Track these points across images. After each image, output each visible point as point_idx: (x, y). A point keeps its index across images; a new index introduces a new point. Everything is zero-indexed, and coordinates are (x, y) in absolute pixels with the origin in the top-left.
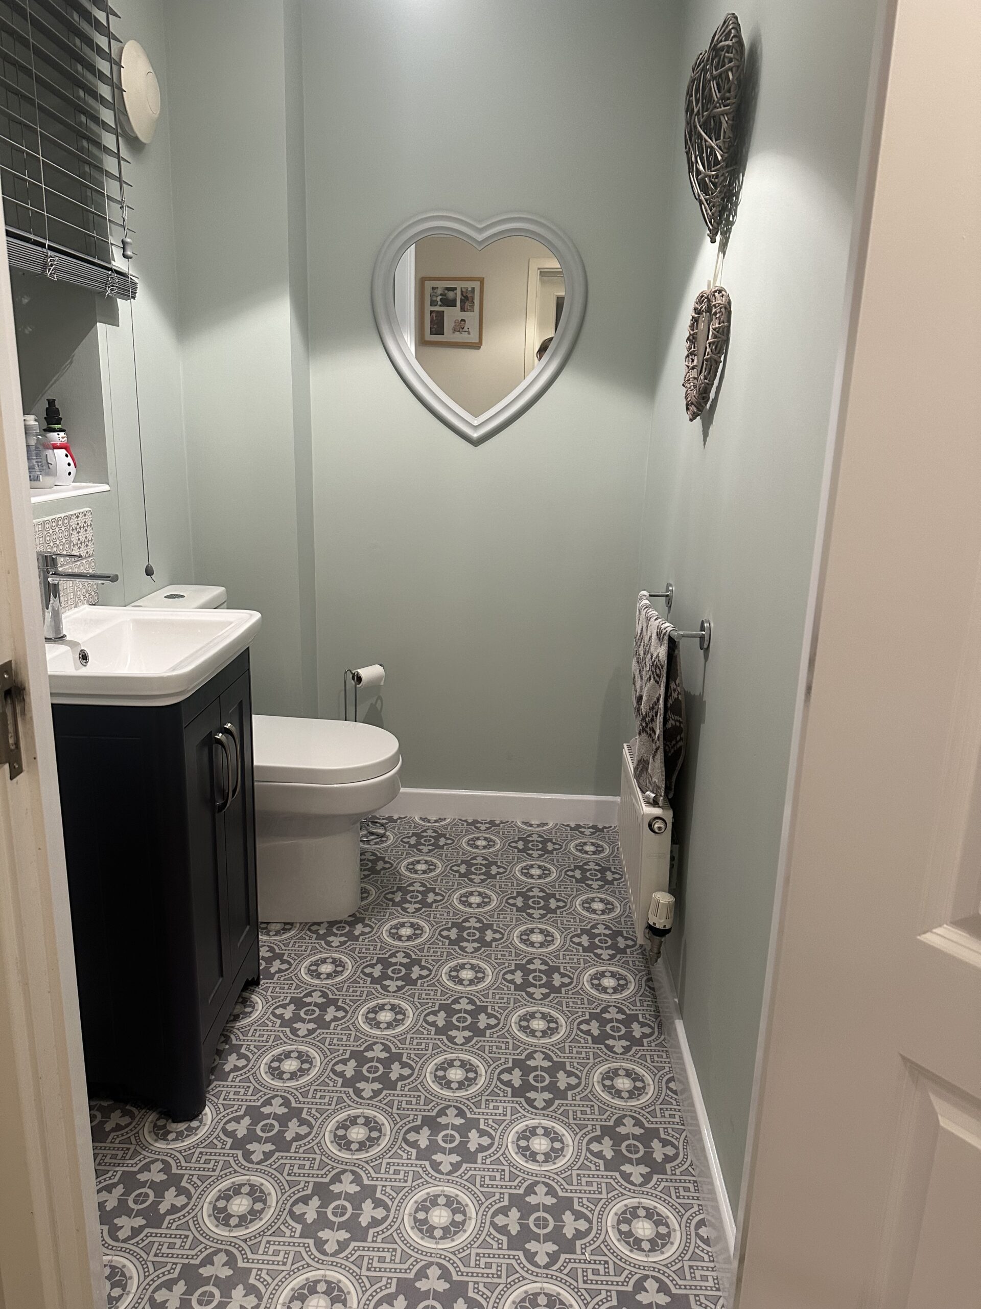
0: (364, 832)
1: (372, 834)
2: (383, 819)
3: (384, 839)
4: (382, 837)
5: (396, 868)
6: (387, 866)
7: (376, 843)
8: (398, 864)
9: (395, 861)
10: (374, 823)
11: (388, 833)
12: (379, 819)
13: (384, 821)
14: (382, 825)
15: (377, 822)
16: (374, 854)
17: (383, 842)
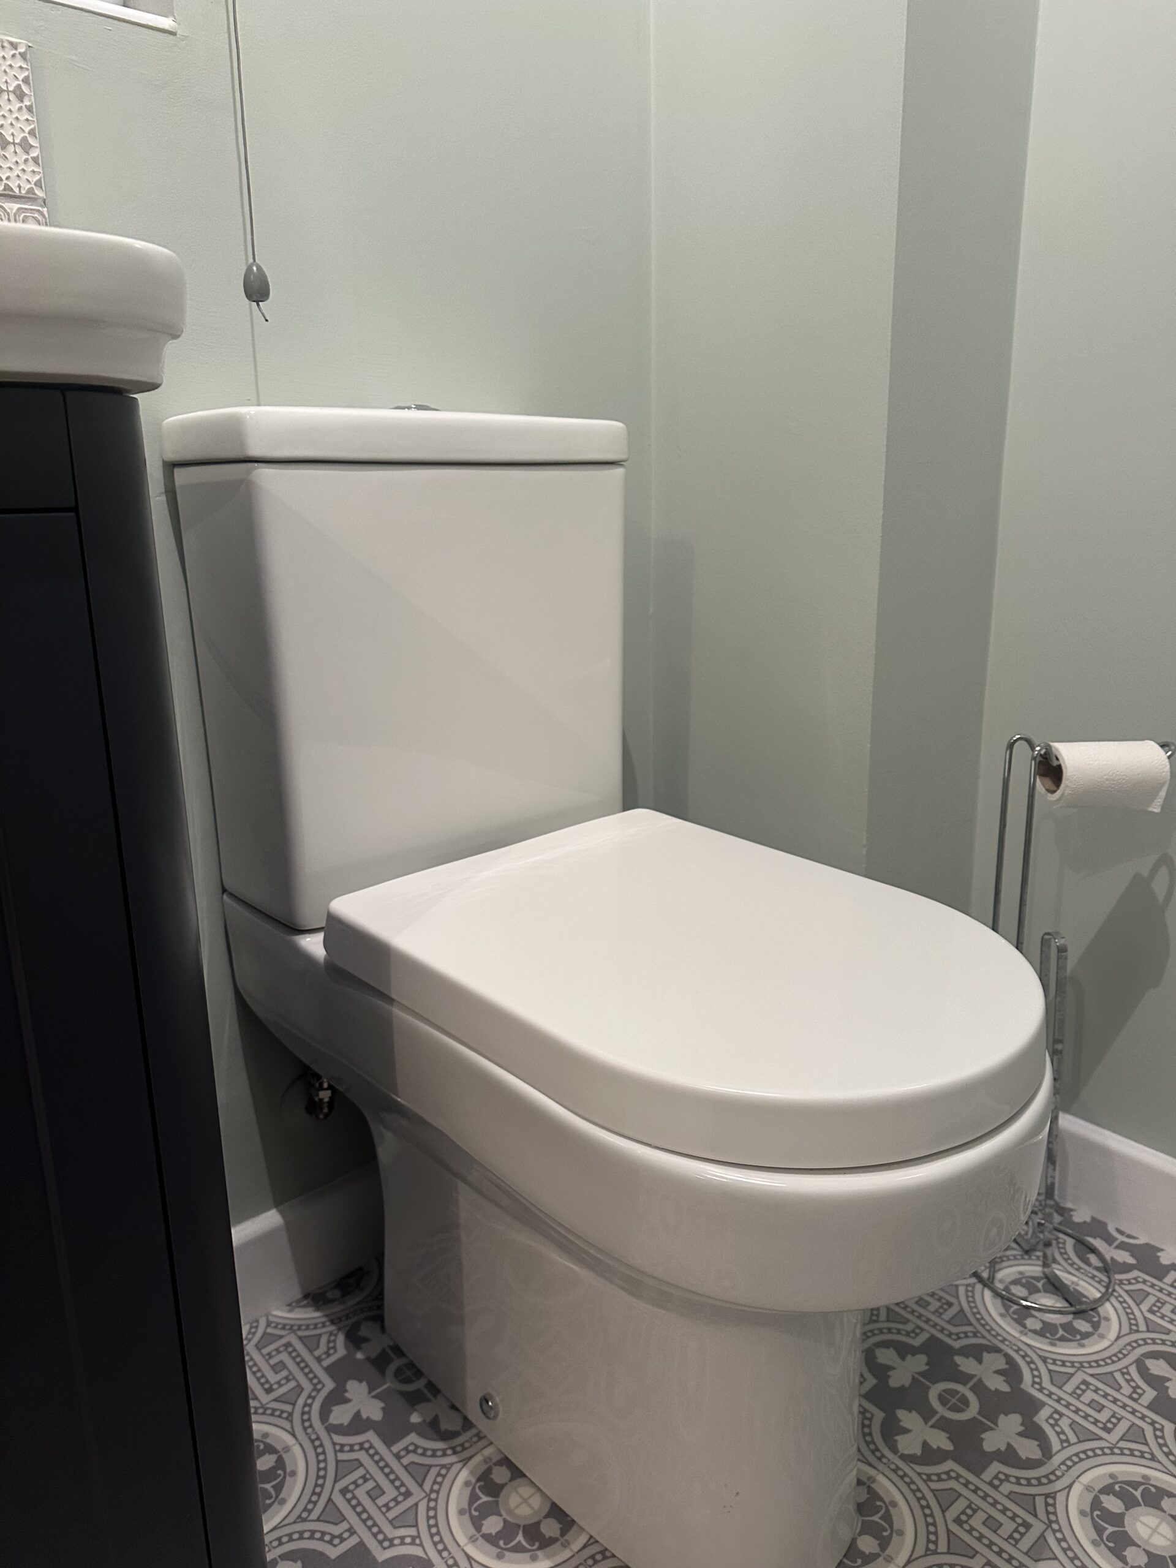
0: (1033, 1269)
1: (1055, 1286)
2: (1123, 1246)
3: (1082, 1325)
4: (1078, 1314)
5: (1051, 1478)
6: (1028, 1449)
7: (1047, 1331)
8: (1068, 1465)
9: (1066, 1443)
10: (1085, 1249)
11: (1108, 1309)
12: (1109, 1240)
13: (1124, 1257)
14: (1108, 1268)
15: (1093, 1250)
16: (1012, 1373)
17: (1071, 1334)
